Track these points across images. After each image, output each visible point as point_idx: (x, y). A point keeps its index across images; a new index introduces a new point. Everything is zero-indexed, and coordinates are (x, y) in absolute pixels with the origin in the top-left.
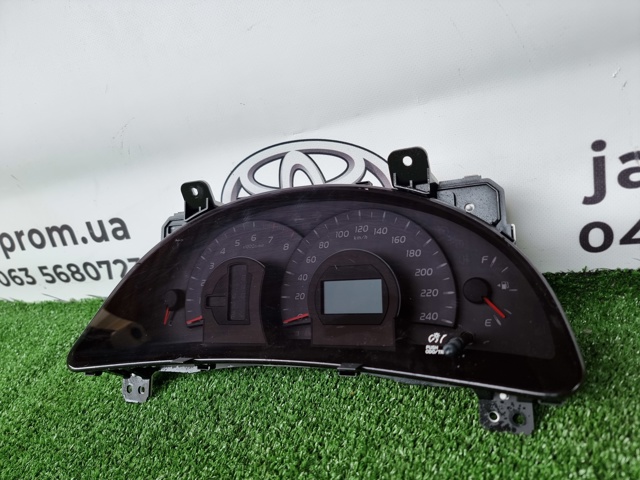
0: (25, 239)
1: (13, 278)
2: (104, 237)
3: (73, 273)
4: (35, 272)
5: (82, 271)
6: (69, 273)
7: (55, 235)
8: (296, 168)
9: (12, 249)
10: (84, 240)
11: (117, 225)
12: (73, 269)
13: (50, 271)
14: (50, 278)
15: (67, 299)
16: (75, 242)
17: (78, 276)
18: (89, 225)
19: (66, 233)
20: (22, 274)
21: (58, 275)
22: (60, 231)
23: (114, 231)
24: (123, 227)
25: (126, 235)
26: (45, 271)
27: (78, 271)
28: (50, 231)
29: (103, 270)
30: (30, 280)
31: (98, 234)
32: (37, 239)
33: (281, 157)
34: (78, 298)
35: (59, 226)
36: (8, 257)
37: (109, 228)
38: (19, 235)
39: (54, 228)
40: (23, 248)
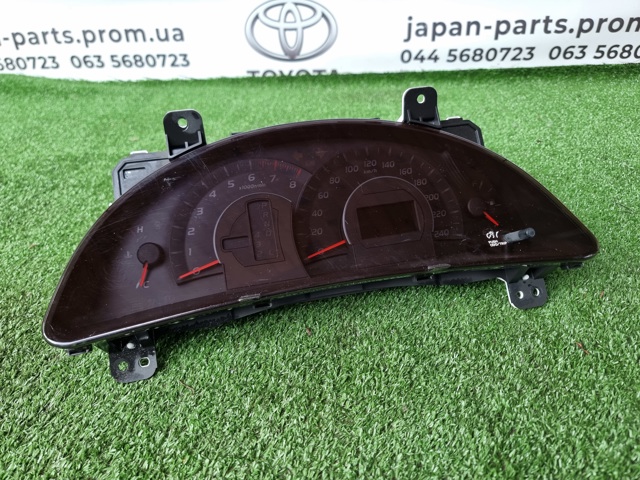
0: (106, 36)
1: (86, 62)
2: (167, 39)
3: (136, 61)
4: (106, 59)
5: (144, 60)
6: (133, 61)
7: (131, 35)
8: (289, 11)
9: (93, 40)
10: (152, 40)
11: (177, 32)
12: (138, 58)
13: (119, 59)
14: (116, 64)
15: (125, 79)
16: (144, 39)
17: (139, 64)
18: (157, 31)
19: (139, 35)
20: (95, 60)
21: (124, 62)
22: (135, 32)
23: (174, 37)
24: (181, 34)
25: (182, 39)
26: (115, 59)
27: (141, 60)
28: (127, 32)
29: (159, 61)
30: (100, 64)
31: (163, 36)
32: (115, 36)
33: (283, 4)
34: (134, 80)
35: (135, 28)
36: (87, 46)
37: (171, 34)
38: (101, 32)
39: (131, 30)
40: (102, 40)
